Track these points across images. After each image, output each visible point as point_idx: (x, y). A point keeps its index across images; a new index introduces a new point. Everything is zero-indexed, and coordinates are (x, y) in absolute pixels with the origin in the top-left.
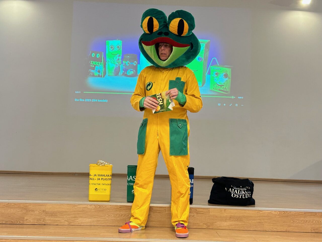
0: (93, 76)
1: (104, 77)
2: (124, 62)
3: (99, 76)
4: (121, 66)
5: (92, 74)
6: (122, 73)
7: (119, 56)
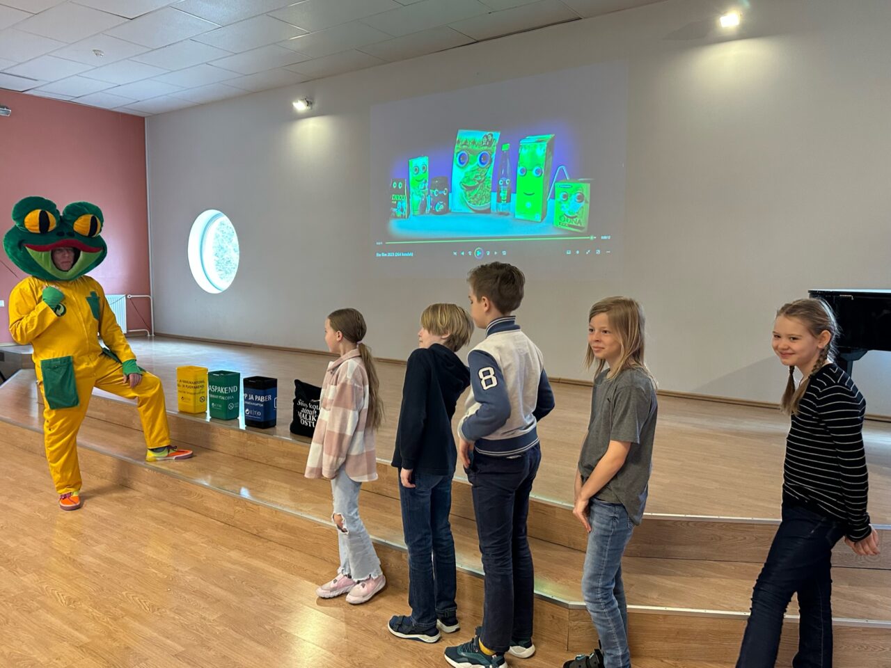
0: (396, 217)
1: (408, 217)
2: (431, 191)
3: (402, 217)
4: (429, 199)
5: (393, 214)
6: (429, 209)
7: (426, 182)
